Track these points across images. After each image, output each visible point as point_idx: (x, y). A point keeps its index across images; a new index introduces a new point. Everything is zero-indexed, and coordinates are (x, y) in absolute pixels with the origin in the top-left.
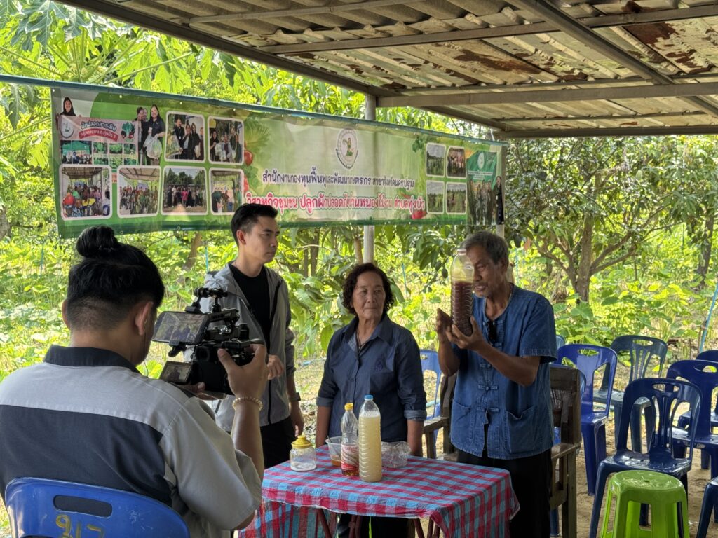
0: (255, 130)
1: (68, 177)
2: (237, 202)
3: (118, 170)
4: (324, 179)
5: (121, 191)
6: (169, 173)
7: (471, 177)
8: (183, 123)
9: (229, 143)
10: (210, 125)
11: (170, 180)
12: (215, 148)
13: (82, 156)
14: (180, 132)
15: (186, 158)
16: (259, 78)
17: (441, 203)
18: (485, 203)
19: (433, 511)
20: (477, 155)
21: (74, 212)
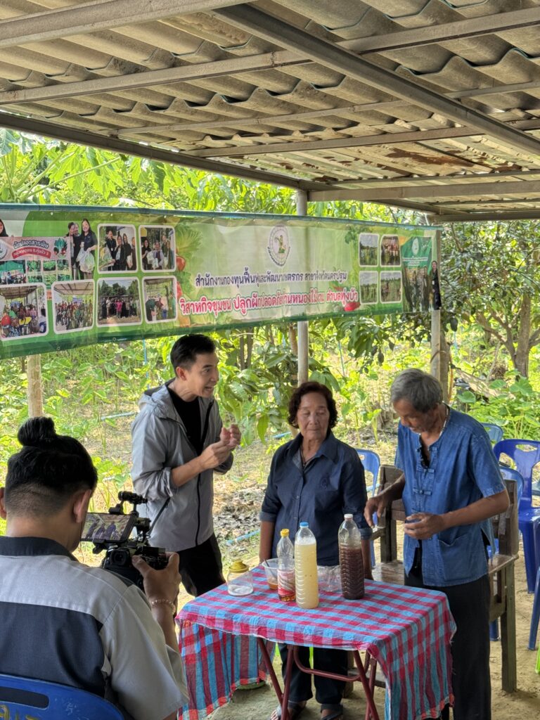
0: (187, 235)
1: (4, 298)
2: (171, 308)
3: (52, 287)
4: (257, 279)
5: (56, 307)
6: (103, 285)
7: (405, 265)
8: (114, 234)
9: (161, 250)
10: (141, 234)
11: (104, 292)
12: (148, 257)
13: (16, 276)
14: (112, 244)
15: (119, 269)
16: (189, 179)
17: (375, 293)
18: (421, 289)
19: (370, 644)
20: (411, 242)
21: (12, 332)
